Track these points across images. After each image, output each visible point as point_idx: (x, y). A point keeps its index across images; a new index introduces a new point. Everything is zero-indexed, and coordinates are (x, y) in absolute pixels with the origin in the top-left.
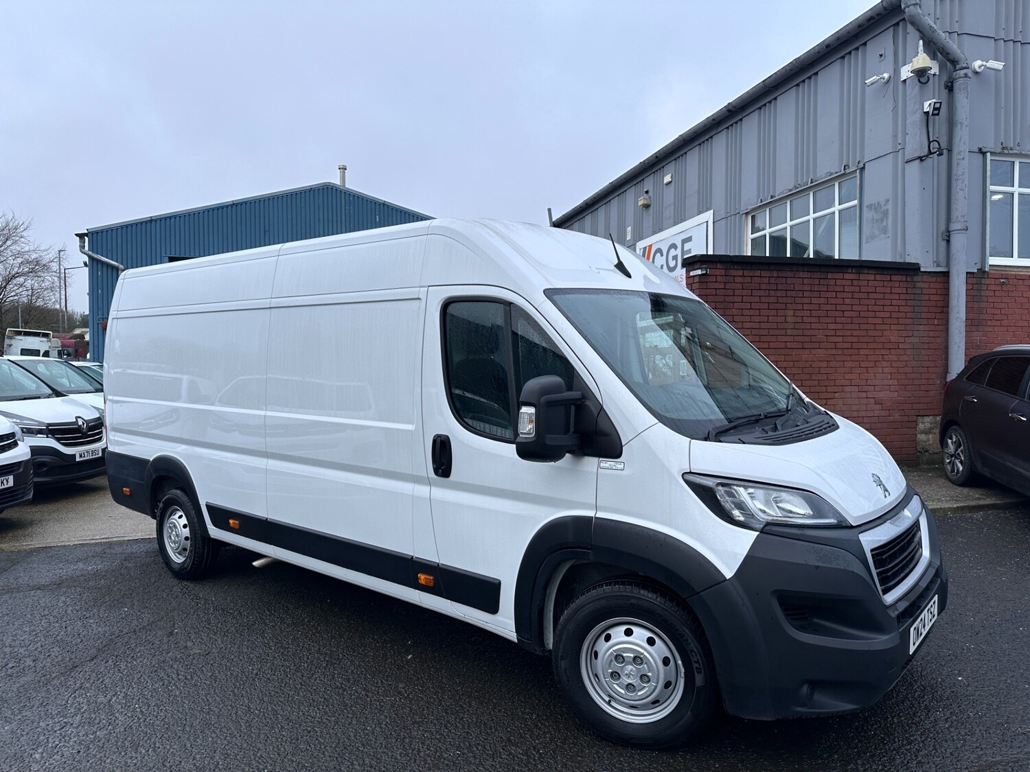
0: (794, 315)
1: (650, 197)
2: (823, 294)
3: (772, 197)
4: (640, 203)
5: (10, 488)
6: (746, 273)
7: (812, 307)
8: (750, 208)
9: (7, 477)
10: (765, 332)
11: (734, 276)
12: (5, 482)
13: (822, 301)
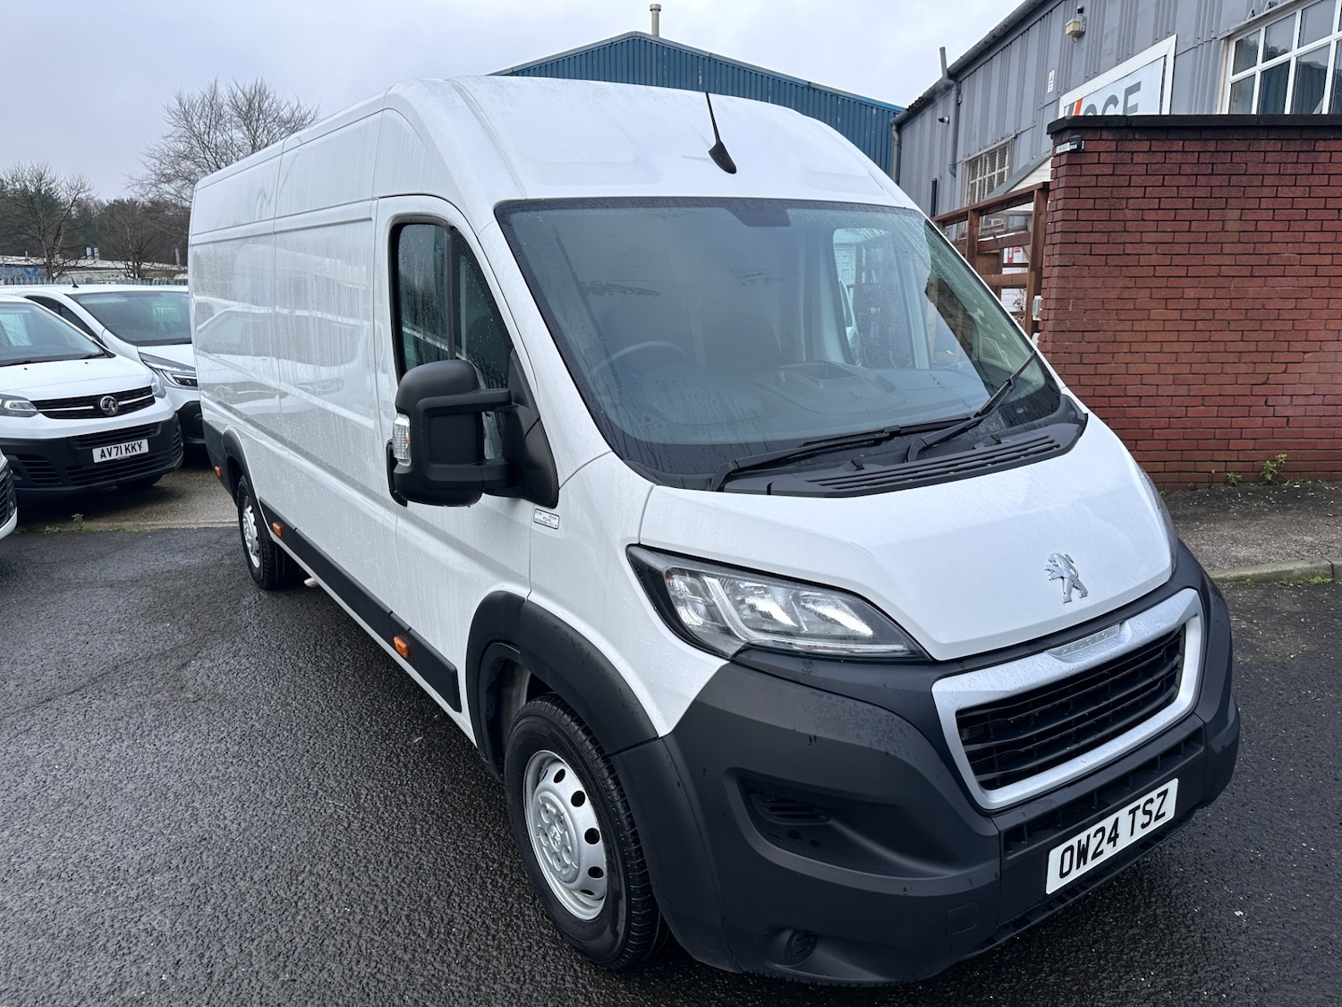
0: (1241, 219)
1: (1084, 19)
2: (1302, 180)
3: (1271, 5)
4: (1068, 30)
5: (144, 454)
6: (1156, 146)
7: (1277, 203)
8: (1233, 28)
9: (139, 442)
10: (1182, 249)
11: (1133, 153)
12: (137, 447)
13: (1299, 192)
